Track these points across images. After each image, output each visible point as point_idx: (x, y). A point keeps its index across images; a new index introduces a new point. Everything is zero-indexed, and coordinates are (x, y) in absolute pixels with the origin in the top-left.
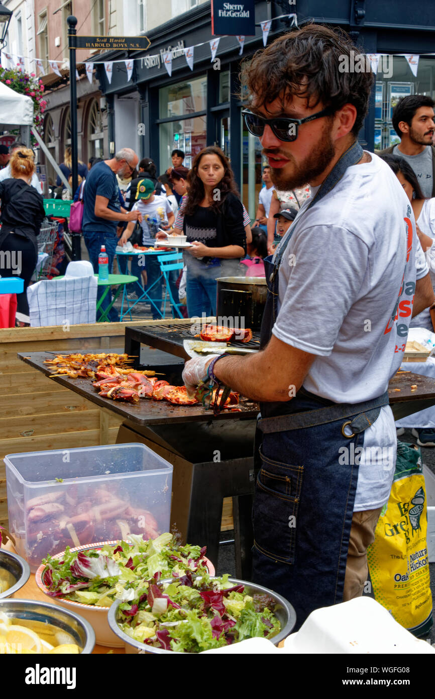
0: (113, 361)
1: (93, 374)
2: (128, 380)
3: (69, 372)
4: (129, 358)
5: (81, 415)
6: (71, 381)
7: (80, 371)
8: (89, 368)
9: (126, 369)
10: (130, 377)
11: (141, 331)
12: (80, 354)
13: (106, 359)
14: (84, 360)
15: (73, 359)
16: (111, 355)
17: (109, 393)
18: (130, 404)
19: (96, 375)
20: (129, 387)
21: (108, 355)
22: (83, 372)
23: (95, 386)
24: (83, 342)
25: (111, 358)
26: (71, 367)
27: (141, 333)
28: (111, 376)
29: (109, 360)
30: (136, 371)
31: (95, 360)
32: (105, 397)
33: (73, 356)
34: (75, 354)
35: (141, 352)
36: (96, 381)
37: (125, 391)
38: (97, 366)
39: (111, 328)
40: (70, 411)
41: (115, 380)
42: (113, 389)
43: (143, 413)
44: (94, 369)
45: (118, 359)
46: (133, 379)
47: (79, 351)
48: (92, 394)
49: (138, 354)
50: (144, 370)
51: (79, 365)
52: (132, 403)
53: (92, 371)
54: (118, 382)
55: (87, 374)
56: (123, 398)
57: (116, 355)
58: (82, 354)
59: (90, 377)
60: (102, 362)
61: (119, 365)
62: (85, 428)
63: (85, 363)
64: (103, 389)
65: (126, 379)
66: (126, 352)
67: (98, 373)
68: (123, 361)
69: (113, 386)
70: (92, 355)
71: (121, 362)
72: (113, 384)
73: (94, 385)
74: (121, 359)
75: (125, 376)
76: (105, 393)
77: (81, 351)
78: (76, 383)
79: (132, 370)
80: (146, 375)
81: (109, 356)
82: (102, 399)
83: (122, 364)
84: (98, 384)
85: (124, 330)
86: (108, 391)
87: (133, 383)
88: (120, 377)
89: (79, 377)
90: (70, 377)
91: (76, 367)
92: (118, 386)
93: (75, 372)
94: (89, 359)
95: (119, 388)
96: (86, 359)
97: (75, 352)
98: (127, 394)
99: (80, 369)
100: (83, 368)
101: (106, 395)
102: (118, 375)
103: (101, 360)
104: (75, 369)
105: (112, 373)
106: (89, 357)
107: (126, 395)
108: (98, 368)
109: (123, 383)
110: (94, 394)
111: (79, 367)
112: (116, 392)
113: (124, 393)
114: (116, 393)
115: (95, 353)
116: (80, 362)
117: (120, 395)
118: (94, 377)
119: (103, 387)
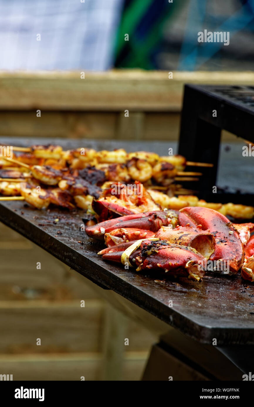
0: (146, 173)
1: (87, 202)
2: (179, 224)
3: (28, 191)
4: (187, 168)
5: (56, 315)
6: (30, 217)
7: (55, 193)
8: (79, 185)
9: (177, 196)
10: (184, 216)
11: (226, 98)
12: (58, 149)
13: (126, 166)
14: (68, 164)
15: (39, 161)
16: (142, 156)
17: (126, 254)
18: (178, 287)
19: (97, 205)
20: (179, 242)
21: (132, 155)
22: (62, 195)
23: (90, 234)
24: (71, 119)
25: (141, 165)
26: (33, 179)
27: (224, 102)
28: (136, 211)
29: (133, 170)
30: (202, 203)
31: (99, 167)
32: (116, 262)
33: (42, 153)
34: (46, 147)
35: (223, 154)
36: (96, 221)
37: (168, 251)
38: (100, 184)
39: (151, 89)
40: (25, 299)
41: (145, 221)
42: (137, 243)
43: (211, 311)
44: (93, 189)
45: (158, 167)
46: (191, 222)
47: (58, 141)
48: (81, 252)
49: (214, 158)
50: (224, 202)
51: (55, 177)
52: (184, 285)
53: (86, 193)
54: (153, 228)
55: (73, 201)
56: (162, 269)
57: (153, 157)
58: (65, 149)
59: (81, 210)
60: (117, 173)
61: (160, 184)
62: (64, 350)
63: (71, 173)
64: (112, 243)
65: (174, 221)
66: (180, 153)
67: (101, 200)
68: (170, 173)
69: (137, 237)
70: (92, 153)
71: (166, 177)
72: (137, 232)
73: (90, 229)
74: (166, 168)
75: (171, 213)
76: (118, 254)
77: (64, 142)
78: (42, 222)
79: (193, 200)
80: (229, 215)
81: (136, 160)
82: (106, 267)
83: (168, 181)
84: (98, 229)
85: (180, 92)
86: (125, 248)
87: (193, 233)
88: (159, 215)
89: (52, 207)
90: (28, 206)
91: (45, 179)
92: (151, 238)
93: (43, 193)
94: (82, 162)
95: (154, 244)
96: (75, 162)
97: (46, 142)
98: (172, 258)
99: (56, 186)
100: (63, 184)
101: (119, 258)
102: (154, 209)
103: (113, 168)
104: (45, 186)
105: (139, 203)
106: (83, 158)
107: (171, 262)
108: (104, 187)
109: (166, 232)
110: (87, 254)
111: (53, 182)
112: (143, 250)
113: (165, 257)
114: (145, 256)
115: (100, 149)
116: (56, 170)
117: (154, 260)
118: (90, 210)
119: (111, 236)
